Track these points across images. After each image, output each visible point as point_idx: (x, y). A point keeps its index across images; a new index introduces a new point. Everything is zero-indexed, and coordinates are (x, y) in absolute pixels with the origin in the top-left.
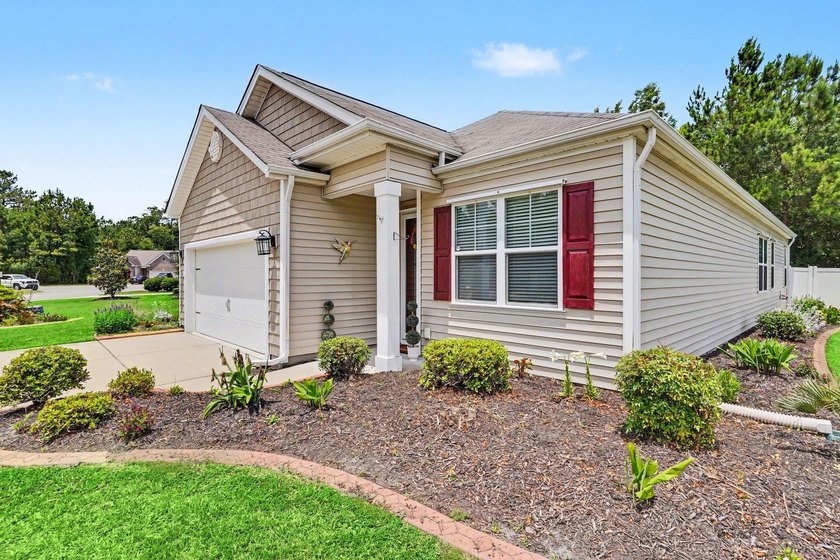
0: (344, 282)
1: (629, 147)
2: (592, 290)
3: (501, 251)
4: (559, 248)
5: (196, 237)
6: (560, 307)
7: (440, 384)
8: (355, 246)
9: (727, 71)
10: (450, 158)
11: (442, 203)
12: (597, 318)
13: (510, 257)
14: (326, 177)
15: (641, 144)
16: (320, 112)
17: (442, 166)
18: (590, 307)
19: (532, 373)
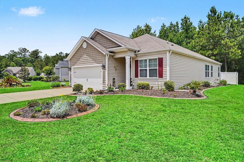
0: (116, 74)
1: (168, 53)
2: (163, 75)
3: (148, 68)
4: (158, 68)
5: (76, 65)
6: (158, 78)
7: (140, 89)
8: (118, 67)
9: (207, 16)
10: (138, 51)
11: (137, 59)
12: (163, 79)
13: (149, 69)
14: (114, 54)
15: (170, 52)
16: (112, 41)
17: (137, 53)
18: (162, 78)
19: (153, 89)
